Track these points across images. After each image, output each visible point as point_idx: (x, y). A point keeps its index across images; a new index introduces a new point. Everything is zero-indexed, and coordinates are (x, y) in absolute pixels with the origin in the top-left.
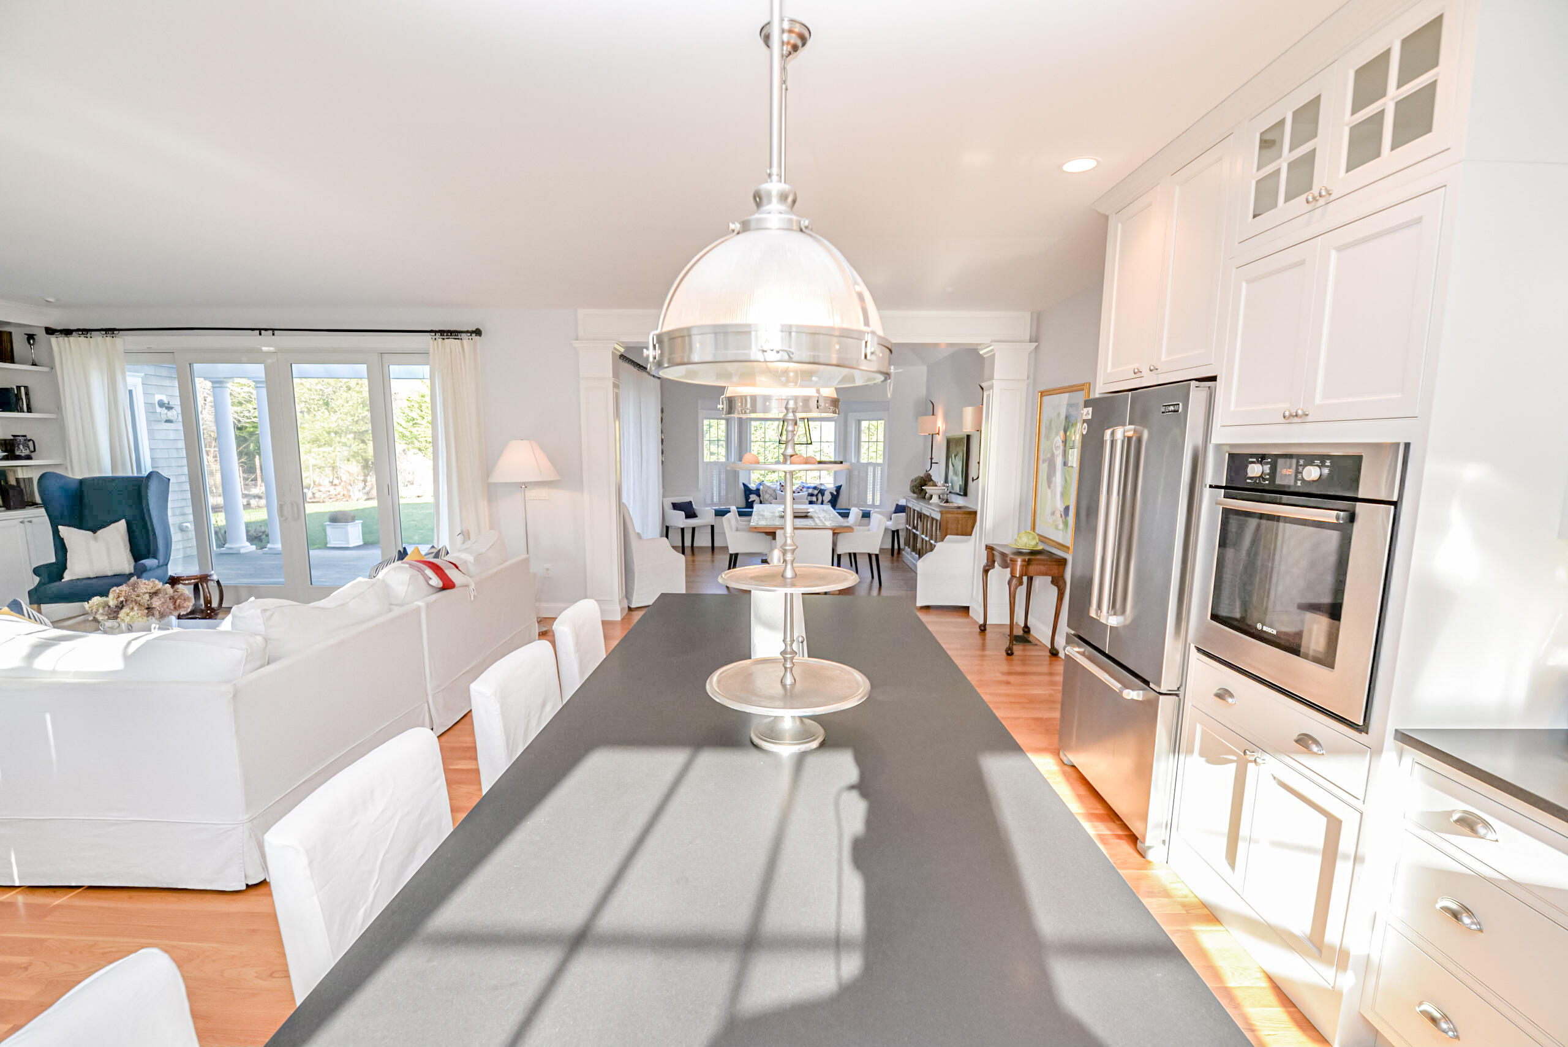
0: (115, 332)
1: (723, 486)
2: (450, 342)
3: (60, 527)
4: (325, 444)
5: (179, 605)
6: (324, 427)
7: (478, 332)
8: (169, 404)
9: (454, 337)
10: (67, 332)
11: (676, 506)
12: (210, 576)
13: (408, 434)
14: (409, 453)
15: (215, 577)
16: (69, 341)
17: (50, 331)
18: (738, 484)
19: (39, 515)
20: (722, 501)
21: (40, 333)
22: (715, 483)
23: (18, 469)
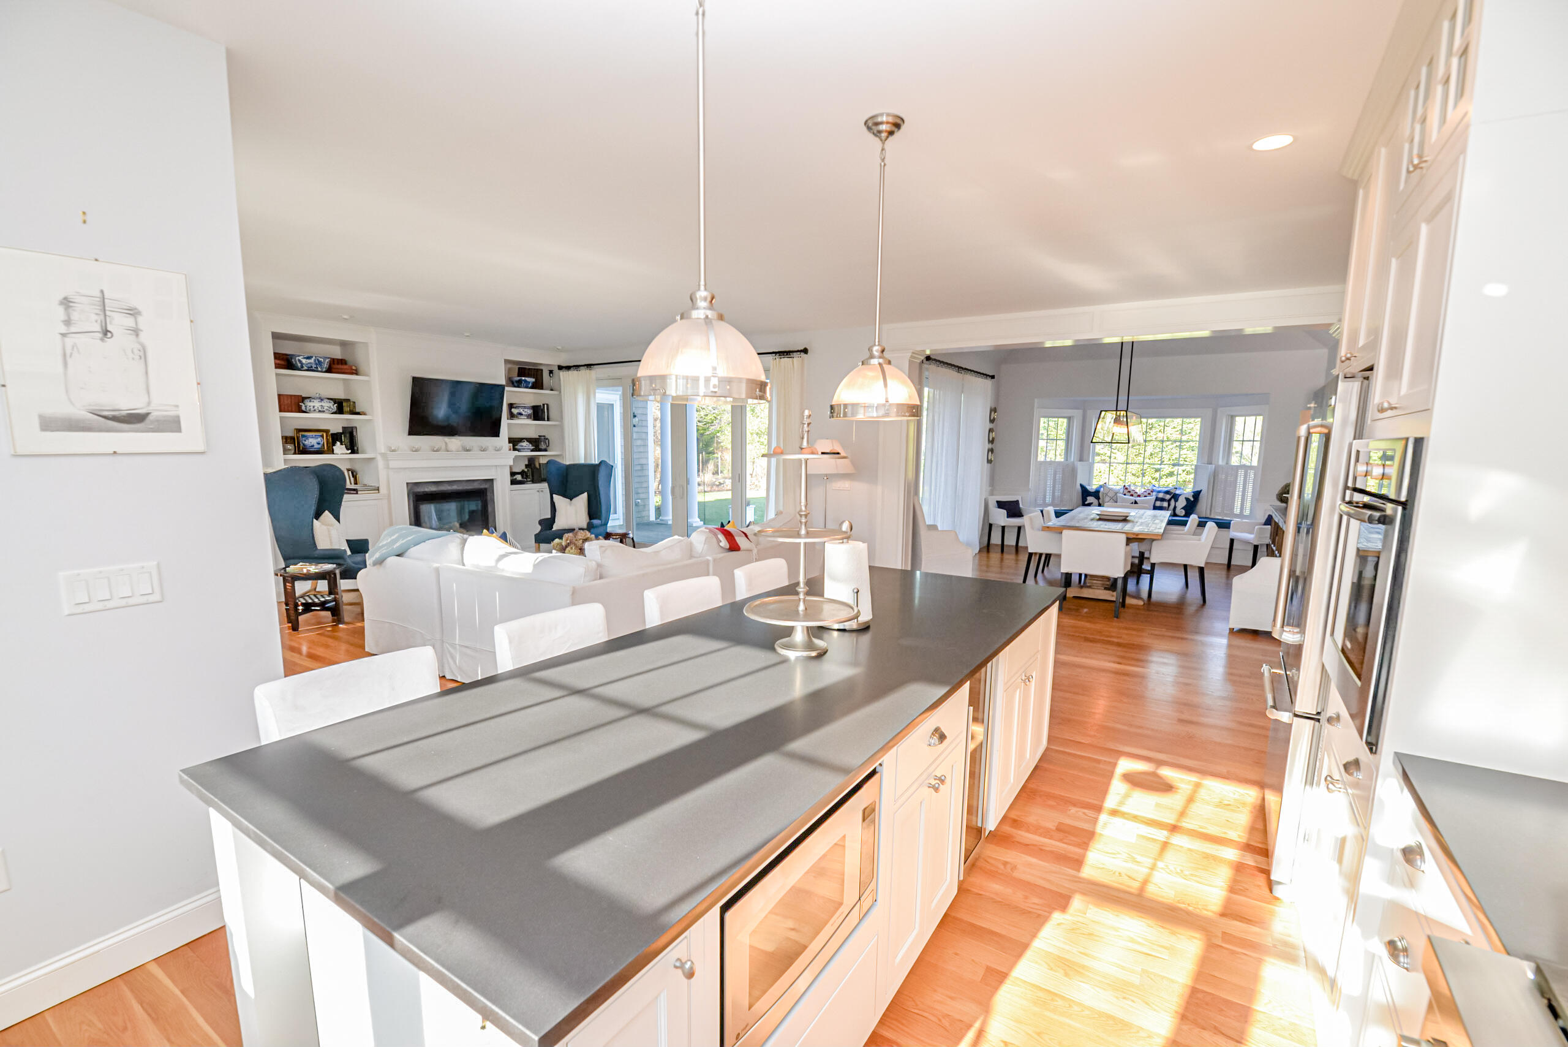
0: (592, 366)
1: (1058, 487)
2: (785, 361)
3: (554, 496)
7: (805, 351)
9: (786, 356)
10: (568, 368)
11: (1001, 505)
12: (628, 534)
15: (631, 536)
16: (569, 374)
17: (560, 368)
18: (1076, 484)
19: (546, 488)
20: (1056, 502)
21: (556, 369)
22: (1049, 483)
23: (541, 457)
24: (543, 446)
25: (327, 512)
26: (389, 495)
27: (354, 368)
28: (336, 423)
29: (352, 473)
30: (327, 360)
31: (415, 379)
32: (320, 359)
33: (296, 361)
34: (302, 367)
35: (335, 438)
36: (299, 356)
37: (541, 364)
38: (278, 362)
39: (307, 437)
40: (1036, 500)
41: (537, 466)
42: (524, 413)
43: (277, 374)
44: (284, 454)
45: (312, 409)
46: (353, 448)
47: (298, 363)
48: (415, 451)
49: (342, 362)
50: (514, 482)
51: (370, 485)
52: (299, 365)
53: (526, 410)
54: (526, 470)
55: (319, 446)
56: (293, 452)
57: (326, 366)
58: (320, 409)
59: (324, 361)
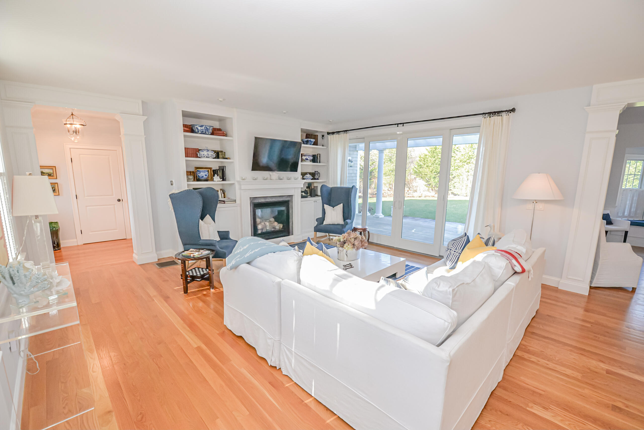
0: (347, 132)
1: (634, 205)
3: (324, 205)
4: (388, 175)
5: (363, 244)
6: (388, 169)
7: (513, 110)
8: (352, 160)
9: (497, 115)
10: (333, 133)
13: (418, 171)
14: (417, 179)
15: (368, 230)
16: (333, 136)
17: (328, 133)
19: (319, 199)
20: (632, 215)
21: (326, 135)
22: (628, 202)
23: (315, 183)
24: (316, 177)
25: (208, 215)
26: (241, 204)
27: (225, 133)
28: (215, 164)
29: (223, 191)
30: (211, 128)
31: (256, 138)
32: (208, 127)
33: (195, 129)
34: (198, 132)
35: (215, 172)
36: (197, 125)
37: (317, 132)
38: (186, 129)
39: (200, 172)
40: (618, 213)
41: (313, 187)
42: (309, 159)
43: (185, 136)
44: (187, 181)
45: (203, 156)
46: (223, 178)
47: (196, 129)
48: (255, 180)
49: (220, 130)
50: (303, 197)
51: (232, 198)
52: (197, 130)
53: (310, 157)
54: (307, 190)
55: (206, 177)
56: (192, 180)
57: (210, 131)
58: (207, 156)
59: (210, 128)
